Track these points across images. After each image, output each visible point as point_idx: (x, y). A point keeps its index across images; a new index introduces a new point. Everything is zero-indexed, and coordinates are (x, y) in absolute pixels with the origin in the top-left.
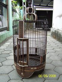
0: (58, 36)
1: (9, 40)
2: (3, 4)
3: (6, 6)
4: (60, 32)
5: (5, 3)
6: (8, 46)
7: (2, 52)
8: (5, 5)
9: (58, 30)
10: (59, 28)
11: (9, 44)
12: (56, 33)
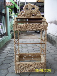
0: (50, 39)
1: (9, 44)
4: (52, 35)
7: (7, 55)
8: (4, 14)
9: (50, 34)
11: (10, 48)
12: (48, 36)
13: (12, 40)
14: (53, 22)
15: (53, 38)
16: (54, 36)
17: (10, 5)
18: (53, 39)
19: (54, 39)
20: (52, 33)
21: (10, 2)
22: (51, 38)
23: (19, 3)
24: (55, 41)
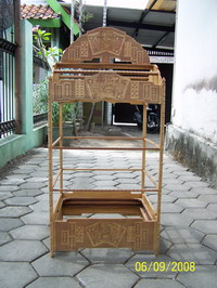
0: (191, 155)
1: (22, 167)
2: (5, 41)
3: (15, 49)
4: (199, 139)
5: (9, 39)
6: (16, 188)
8: (11, 44)
9: (191, 135)
10: (196, 128)
11: (22, 181)
12: (185, 142)
13: (38, 153)
14: (207, 82)
15: (203, 150)
16: (209, 140)
17: (45, 18)
18: (205, 154)
19: (209, 156)
20: (200, 132)
21: (44, 5)
22: (198, 150)
23: (80, 8)
24: (210, 163)
